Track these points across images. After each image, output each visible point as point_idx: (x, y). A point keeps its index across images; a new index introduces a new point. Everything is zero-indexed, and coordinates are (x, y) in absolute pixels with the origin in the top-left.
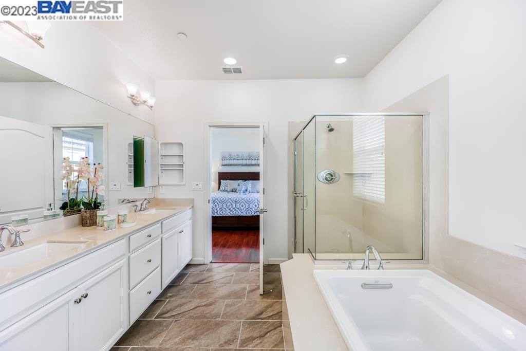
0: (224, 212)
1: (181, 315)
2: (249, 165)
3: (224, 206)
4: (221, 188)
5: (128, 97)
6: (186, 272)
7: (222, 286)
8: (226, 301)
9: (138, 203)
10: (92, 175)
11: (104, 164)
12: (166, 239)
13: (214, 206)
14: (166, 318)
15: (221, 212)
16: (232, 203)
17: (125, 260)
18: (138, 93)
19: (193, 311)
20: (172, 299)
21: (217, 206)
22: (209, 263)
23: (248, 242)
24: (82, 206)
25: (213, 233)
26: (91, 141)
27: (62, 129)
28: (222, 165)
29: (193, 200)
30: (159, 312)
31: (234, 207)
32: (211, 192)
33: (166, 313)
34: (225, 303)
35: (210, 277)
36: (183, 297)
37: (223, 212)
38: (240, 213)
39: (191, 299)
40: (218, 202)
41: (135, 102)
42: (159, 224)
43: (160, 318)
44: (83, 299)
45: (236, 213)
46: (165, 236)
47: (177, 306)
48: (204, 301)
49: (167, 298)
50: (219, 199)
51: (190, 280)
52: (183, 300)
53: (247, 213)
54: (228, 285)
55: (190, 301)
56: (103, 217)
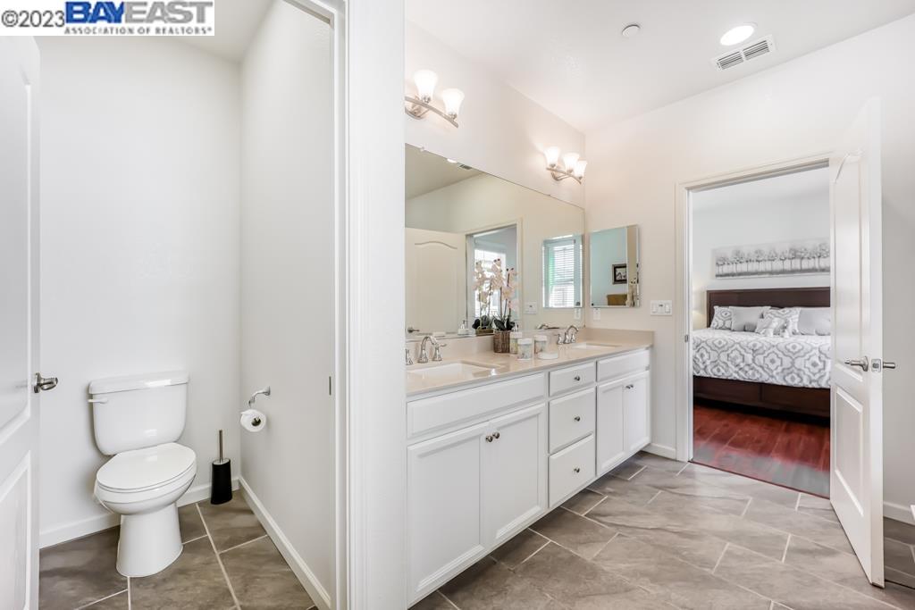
0: (723, 371)
1: (629, 531)
2: (793, 272)
3: (723, 357)
4: (714, 322)
5: (548, 169)
6: (639, 462)
7: (718, 513)
8: (728, 544)
9: (561, 332)
10: (505, 283)
11: (518, 270)
12: (605, 392)
13: (698, 356)
14: (603, 523)
15: (715, 370)
16: (743, 352)
17: (543, 405)
18: (560, 160)
19: (651, 532)
20: (614, 498)
21: (706, 356)
22: (686, 460)
23: (789, 444)
24: (494, 326)
25: (694, 408)
26: (503, 252)
27: (475, 236)
28: (717, 276)
29: (653, 333)
30: (591, 509)
31: (750, 362)
32: (691, 328)
33: (605, 516)
34: (726, 548)
35: (688, 486)
36: (633, 503)
37: (719, 370)
38: (767, 377)
39: (649, 512)
40: (709, 349)
41: (557, 175)
42: (592, 364)
43: (595, 519)
44: (494, 439)
45: (754, 375)
46: (602, 386)
47: (623, 513)
48: (675, 525)
49: (605, 493)
50: (710, 343)
51: (647, 478)
52: (634, 508)
53: (788, 378)
54: (733, 516)
55: (647, 514)
56: (516, 340)
